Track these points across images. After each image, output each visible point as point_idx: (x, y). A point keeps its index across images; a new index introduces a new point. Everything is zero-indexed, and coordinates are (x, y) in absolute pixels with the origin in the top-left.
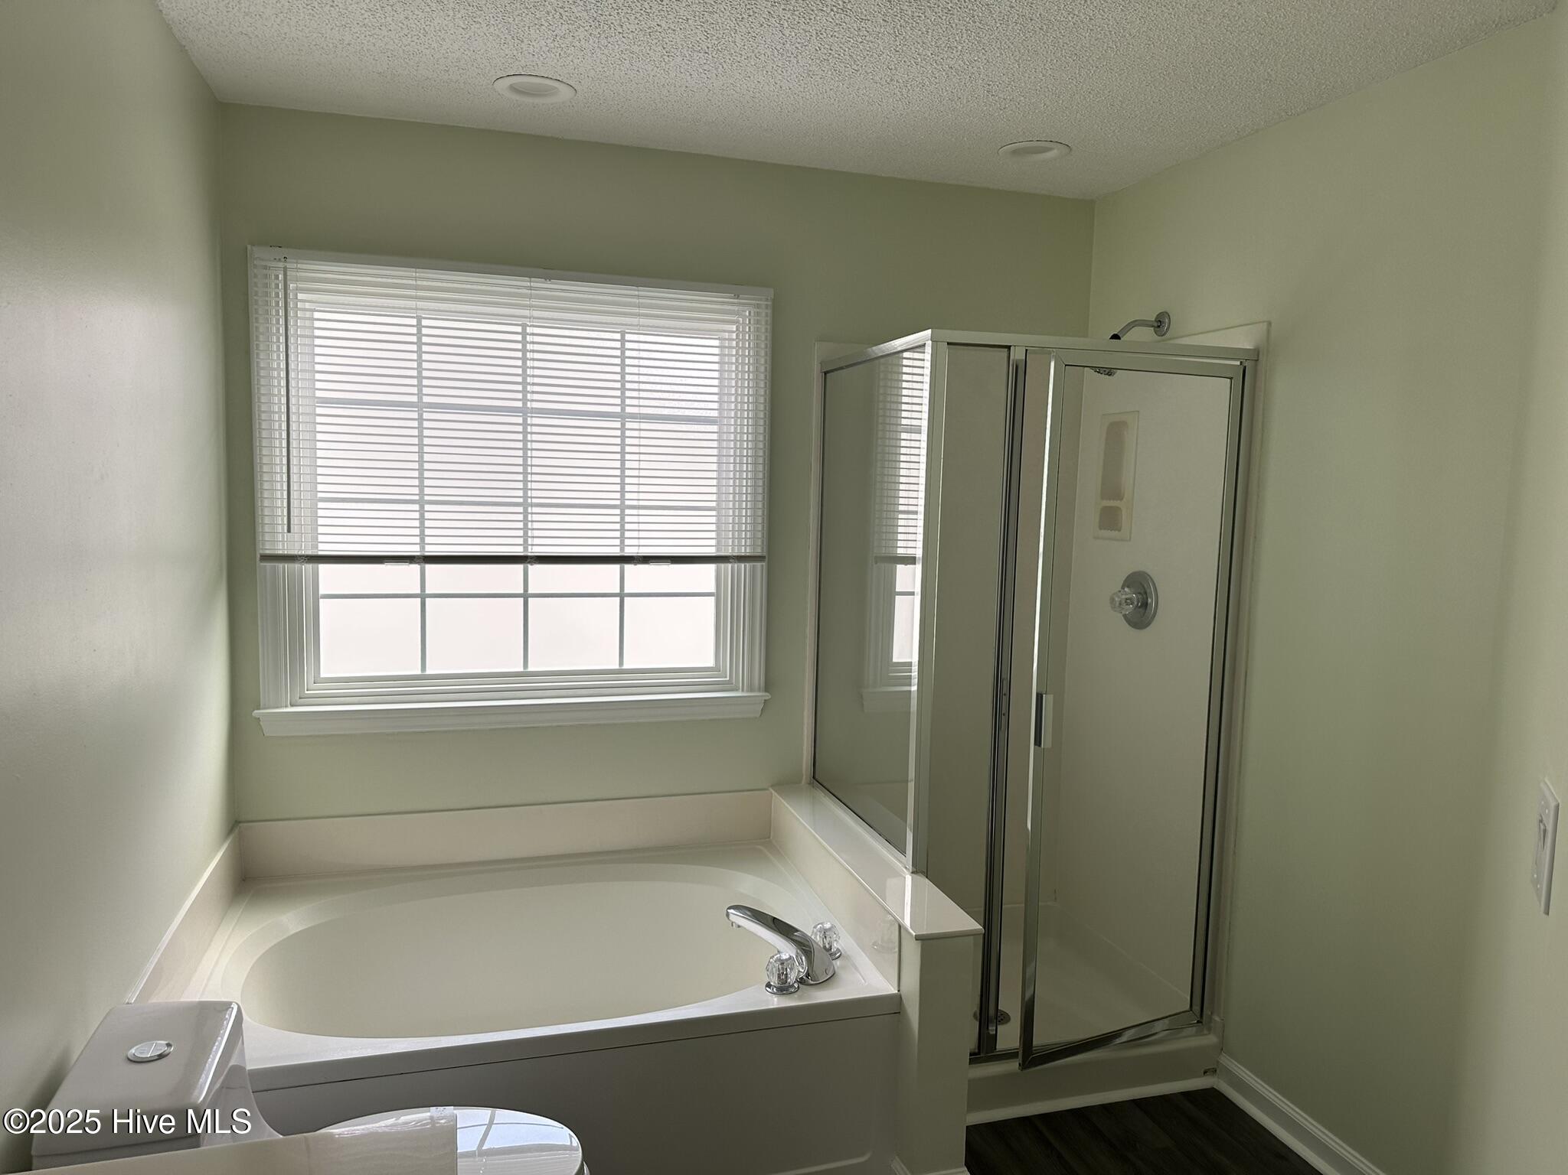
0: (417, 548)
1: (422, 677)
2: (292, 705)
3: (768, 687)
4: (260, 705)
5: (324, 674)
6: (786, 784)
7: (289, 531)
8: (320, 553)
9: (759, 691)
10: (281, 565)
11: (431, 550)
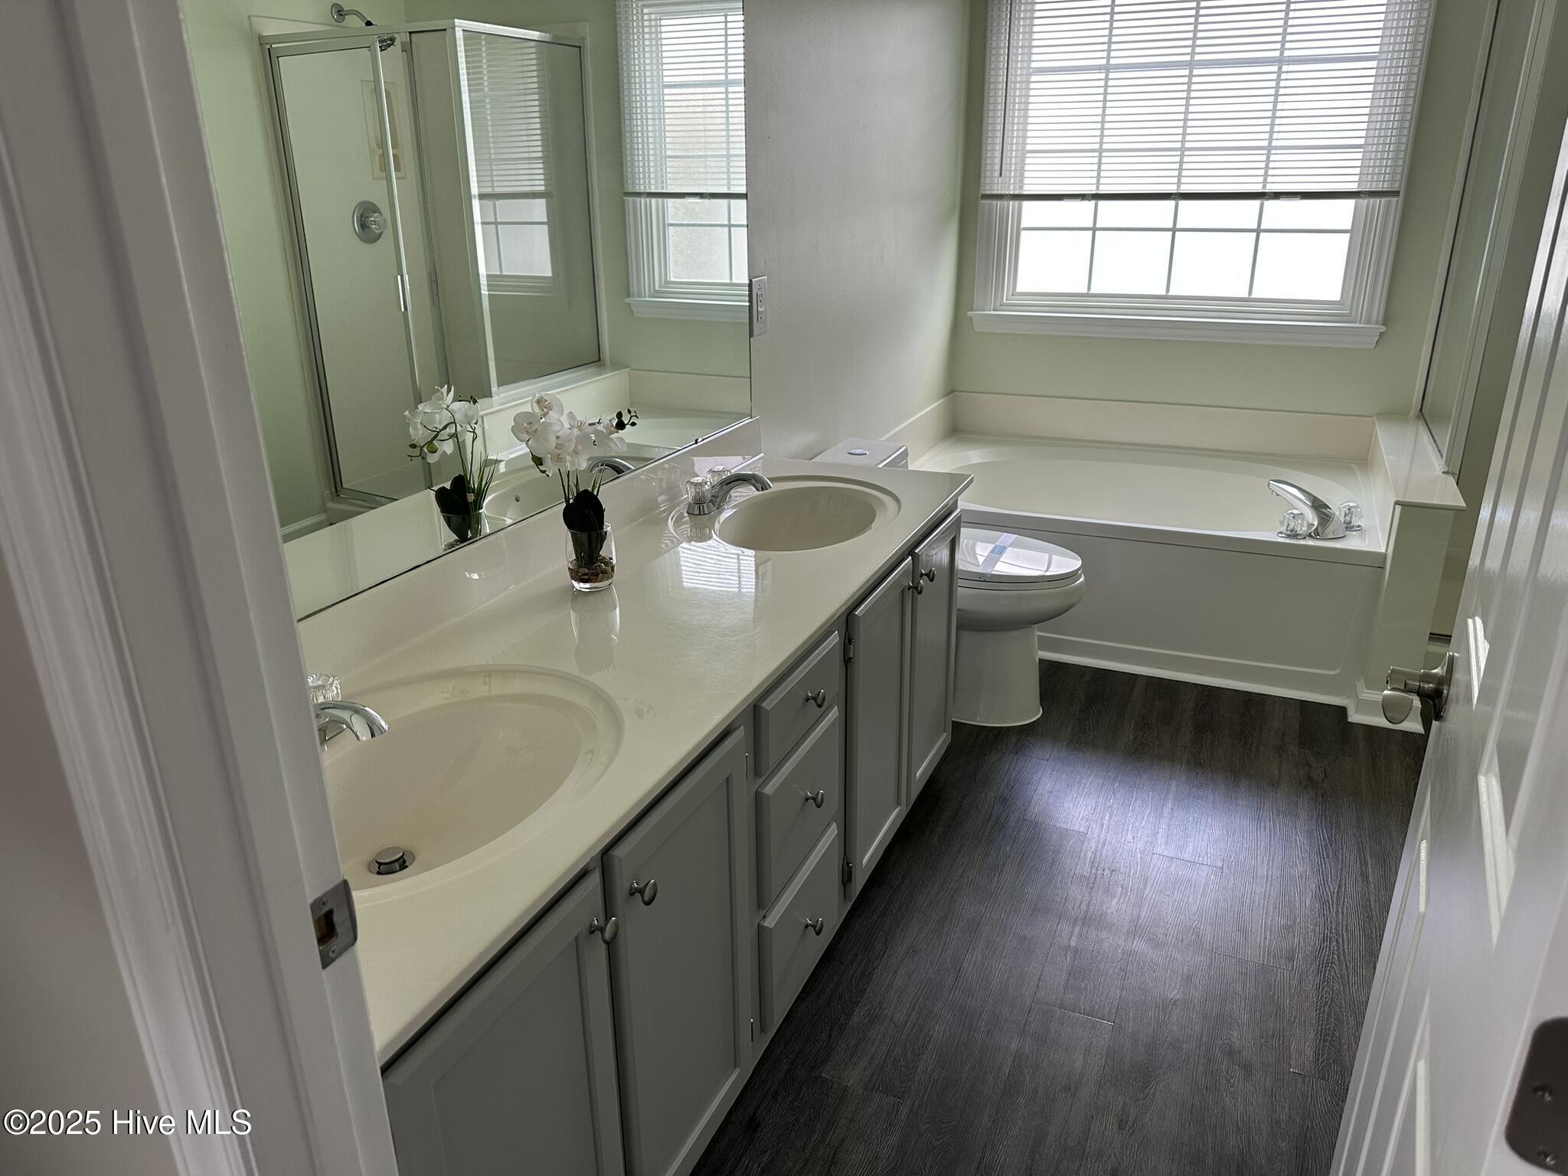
0: (1094, 187)
1: (1087, 295)
2: (994, 310)
3: (1386, 321)
4: (973, 307)
5: (1019, 289)
6: (1393, 414)
7: (1001, 176)
8: (1025, 193)
9: (1376, 323)
10: (995, 202)
11: (1104, 189)
